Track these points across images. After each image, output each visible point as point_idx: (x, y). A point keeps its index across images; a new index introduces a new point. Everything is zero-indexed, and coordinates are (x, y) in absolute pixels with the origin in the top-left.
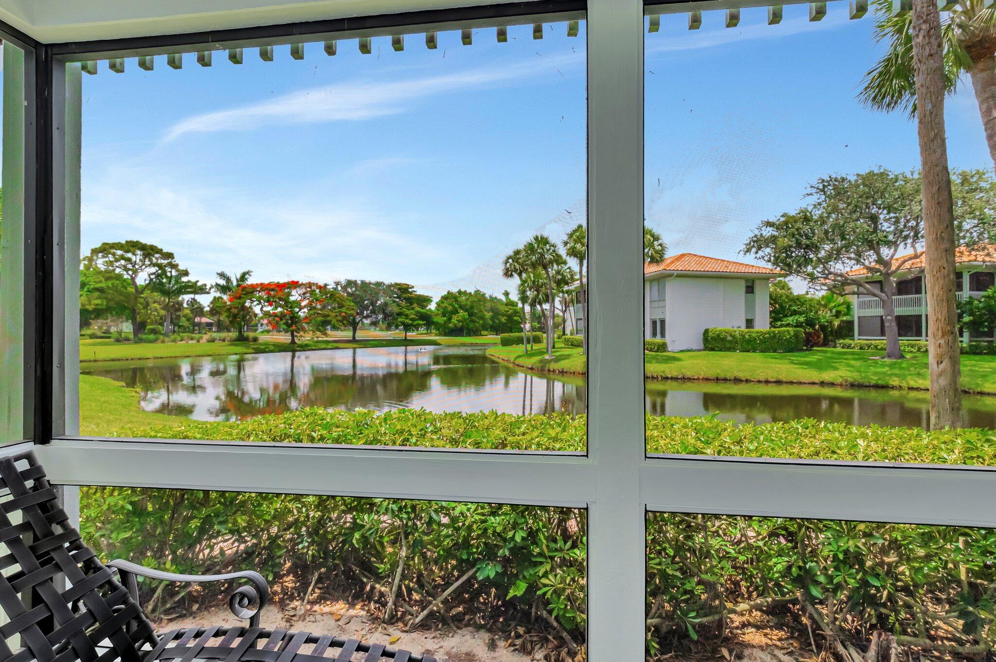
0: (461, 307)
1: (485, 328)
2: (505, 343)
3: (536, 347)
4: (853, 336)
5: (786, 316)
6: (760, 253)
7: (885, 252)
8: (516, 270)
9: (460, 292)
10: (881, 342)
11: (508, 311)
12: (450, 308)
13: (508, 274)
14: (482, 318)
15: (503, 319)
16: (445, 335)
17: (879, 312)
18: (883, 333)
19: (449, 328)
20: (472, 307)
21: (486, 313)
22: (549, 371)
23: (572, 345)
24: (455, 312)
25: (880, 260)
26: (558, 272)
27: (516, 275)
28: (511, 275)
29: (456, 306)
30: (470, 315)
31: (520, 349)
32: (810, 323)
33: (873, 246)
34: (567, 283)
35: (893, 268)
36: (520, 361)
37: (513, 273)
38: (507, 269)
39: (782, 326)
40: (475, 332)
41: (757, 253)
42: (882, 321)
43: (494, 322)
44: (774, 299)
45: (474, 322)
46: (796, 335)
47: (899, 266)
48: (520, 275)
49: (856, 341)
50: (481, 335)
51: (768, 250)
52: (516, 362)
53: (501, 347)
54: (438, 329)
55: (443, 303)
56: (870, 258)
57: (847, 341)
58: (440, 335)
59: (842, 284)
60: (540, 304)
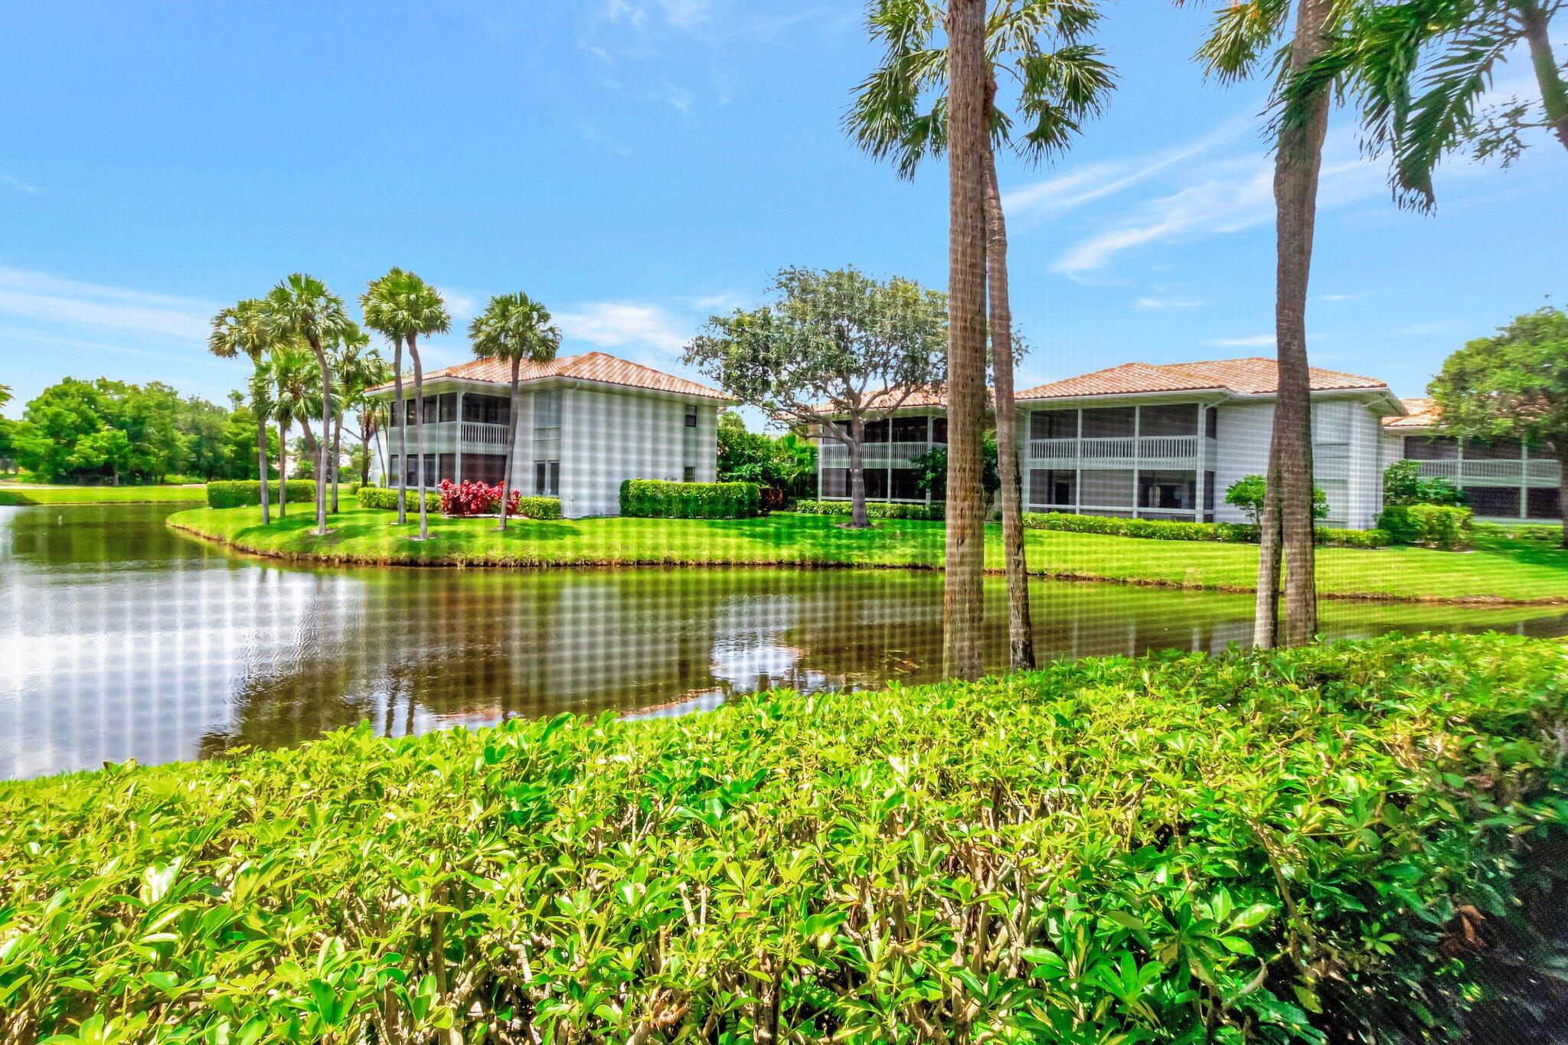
0: (109, 419)
1: (171, 466)
2: (219, 501)
3: (295, 509)
4: (816, 495)
5: (737, 464)
6: (707, 366)
7: (855, 382)
8: (242, 342)
9: (104, 385)
10: (846, 504)
11: (237, 435)
12: (71, 418)
13: (222, 347)
14: (168, 443)
15: (227, 451)
16: (57, 480)
17: (845, 462)
18: (849, 494)
19: (67, 466)
20: (139, 421)
21: (178, 435)
22: (317, 559)
23: (378, 505)
24: (89, 427)
25: (849, 393)
26: (349, 359)
27: (243, 355)
28: (232, 352)
29: (92, 414)
30: (134, 437)
31: (252, 514)
32: (766, 475)
33: (844, 373)
34: (369, 383)
35: (862, 406)
36: (251, 541)
37: (238, 349)
38: (221, 338)
39: (731, 479)
40: (144, 477)
41: (701, 364)
42: (849, 474)
43: (200, 455)
44: (724, 439)
45: (144, 453)
46: (751, 491)
47: (870, 403)
48: (255, 351)
49: (821, 503)
50: (163, 482)
51: (717, 362)
52: (240, 543)
53: (207, 511)
54: (33, 467)
55: (48, 404)
56: (836, 386)
57: (810, 502)
58: (39, 480)
59: (808, 419)
60: (303, 420)
